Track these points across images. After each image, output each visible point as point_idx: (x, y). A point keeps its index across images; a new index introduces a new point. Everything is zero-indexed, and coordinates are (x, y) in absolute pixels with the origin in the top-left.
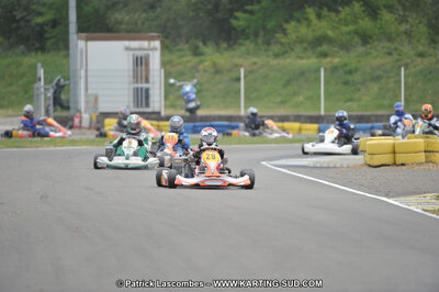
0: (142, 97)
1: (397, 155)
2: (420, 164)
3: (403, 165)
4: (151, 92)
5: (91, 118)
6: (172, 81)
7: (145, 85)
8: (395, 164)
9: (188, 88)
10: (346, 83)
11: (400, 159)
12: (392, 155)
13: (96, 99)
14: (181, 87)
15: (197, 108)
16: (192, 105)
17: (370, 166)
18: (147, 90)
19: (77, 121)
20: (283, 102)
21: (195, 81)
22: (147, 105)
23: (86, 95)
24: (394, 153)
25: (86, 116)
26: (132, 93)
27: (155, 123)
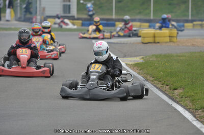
0: (67, 8)
1: (156, 38)
2: (166, 42)
3: (158, 43)
4: (71, 7)
5: (41, 18)
6: (82, 2)
7: (68, 3)
8: (155, 42)
9: (89, 5)
10: (170, 4)
11: (157, 40)
12: (153, 38)
13: (44, 9)
14: (86, 5)
15: (93, 14)
16: (91, 13)
17: (143, 43)
18: (69, 6)
19: (34, 20)
20: (140, 13)
21: (93, 2)
22: (69, 12)
23: (40, 7)
24: (154, 37)
25: (39, 17)
26: (62, 7)
27: (72, 21)
